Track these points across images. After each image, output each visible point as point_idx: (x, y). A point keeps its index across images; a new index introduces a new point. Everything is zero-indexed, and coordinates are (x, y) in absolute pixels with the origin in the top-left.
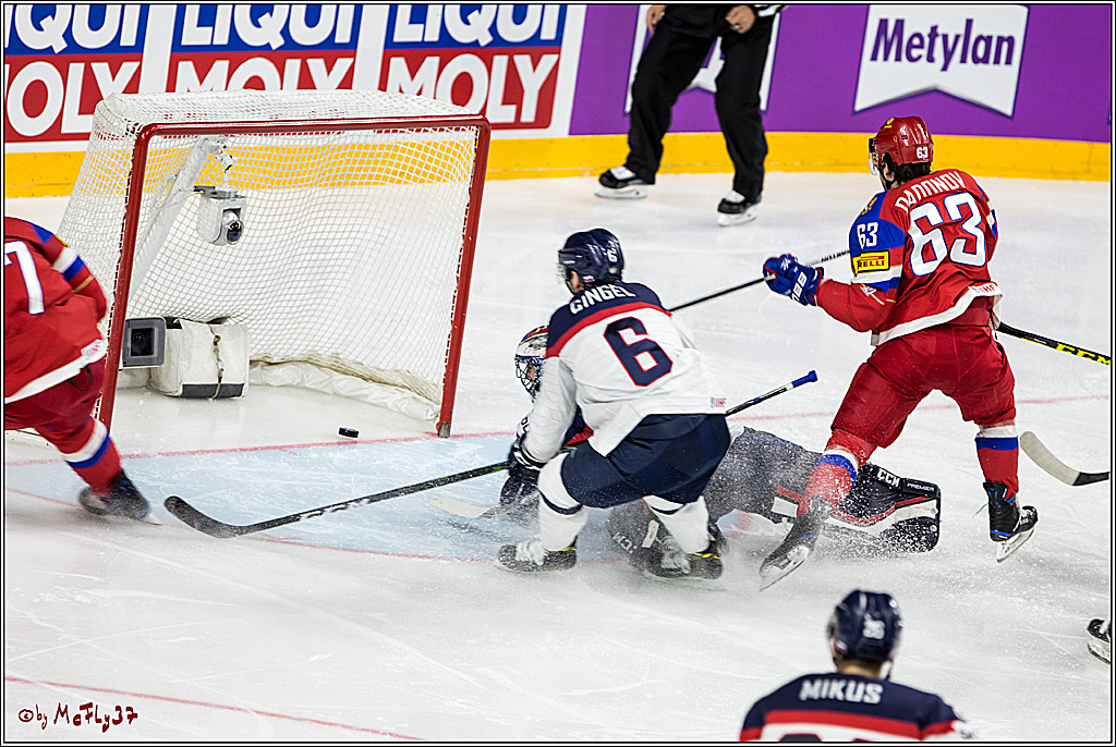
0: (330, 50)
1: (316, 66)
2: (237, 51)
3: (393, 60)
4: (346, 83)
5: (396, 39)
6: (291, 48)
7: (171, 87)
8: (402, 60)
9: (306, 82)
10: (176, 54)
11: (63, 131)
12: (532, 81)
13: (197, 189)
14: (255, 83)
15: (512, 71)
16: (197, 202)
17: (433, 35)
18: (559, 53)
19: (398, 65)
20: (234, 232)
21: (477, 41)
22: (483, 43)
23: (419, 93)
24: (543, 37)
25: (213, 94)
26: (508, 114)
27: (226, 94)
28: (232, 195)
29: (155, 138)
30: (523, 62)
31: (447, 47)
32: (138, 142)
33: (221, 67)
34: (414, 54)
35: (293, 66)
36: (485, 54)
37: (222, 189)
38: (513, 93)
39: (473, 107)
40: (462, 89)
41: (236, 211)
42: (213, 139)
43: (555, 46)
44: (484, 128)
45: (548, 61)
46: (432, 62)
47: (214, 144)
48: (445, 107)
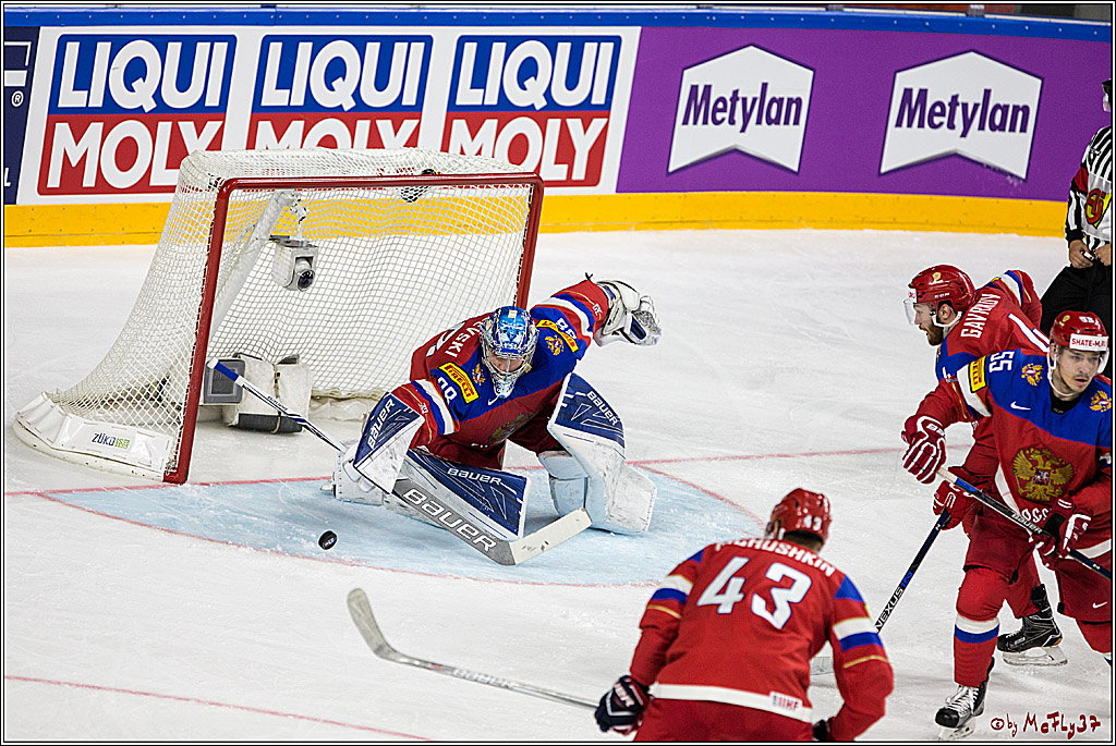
0: (398, 112)
1: (385, 126)
2: (311, 111)
3: (455, 121)
4: (412, 142)
5: (458, 103)
6: (362, 108)
7: (251, 145)
8: (463, 121)
9: (375, 141)
10: (256, 114)
11: (152, 184)
12: (583, 142)
13: (273, 239)
14: (328, 142)
15: (564, 132)
16: (273, 252)
17: (492, 99)
18: (608, 117)
19: (460, 126)
20: (305, 280)
21: (533, 105)
22: (538, 107)
23: (479, 153)
24: (594, 102)
25: (290, 152)
26: (560, 172)
27: (301, 153)
28: (304, 245)
29: (235, 192)
30: (575, 125)
31: (505, 110)
32: (220, 195)
33: (297, 126)
34: (475, 116)
35: (363, 126)
36: (540, 117)
37: (295, 239)
38: (565, 153)
39: (528, 166)
40: (518, 149)
41: (309, 259)
42: (288, 193)
43: (605, 110)
44: (537, 185)
45: (597, 124)
46: (490, 125)
47: (290, 197)
48: (502, 165)
